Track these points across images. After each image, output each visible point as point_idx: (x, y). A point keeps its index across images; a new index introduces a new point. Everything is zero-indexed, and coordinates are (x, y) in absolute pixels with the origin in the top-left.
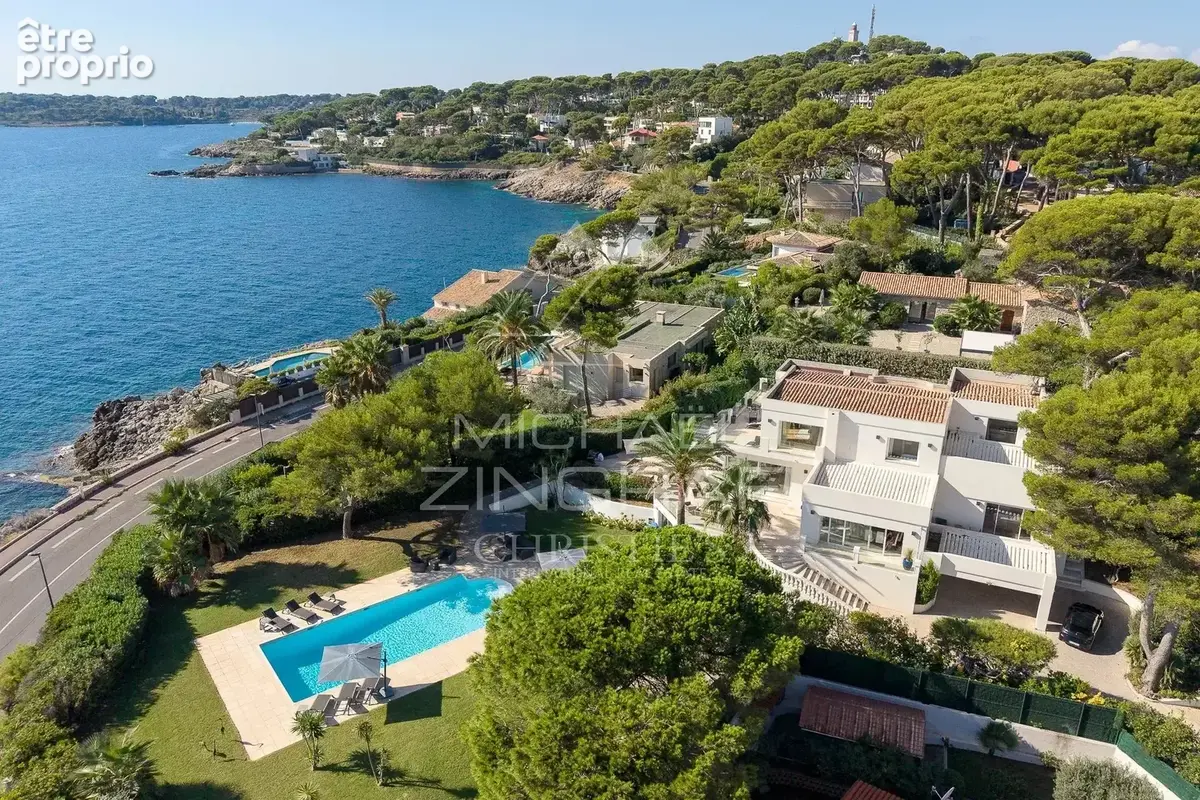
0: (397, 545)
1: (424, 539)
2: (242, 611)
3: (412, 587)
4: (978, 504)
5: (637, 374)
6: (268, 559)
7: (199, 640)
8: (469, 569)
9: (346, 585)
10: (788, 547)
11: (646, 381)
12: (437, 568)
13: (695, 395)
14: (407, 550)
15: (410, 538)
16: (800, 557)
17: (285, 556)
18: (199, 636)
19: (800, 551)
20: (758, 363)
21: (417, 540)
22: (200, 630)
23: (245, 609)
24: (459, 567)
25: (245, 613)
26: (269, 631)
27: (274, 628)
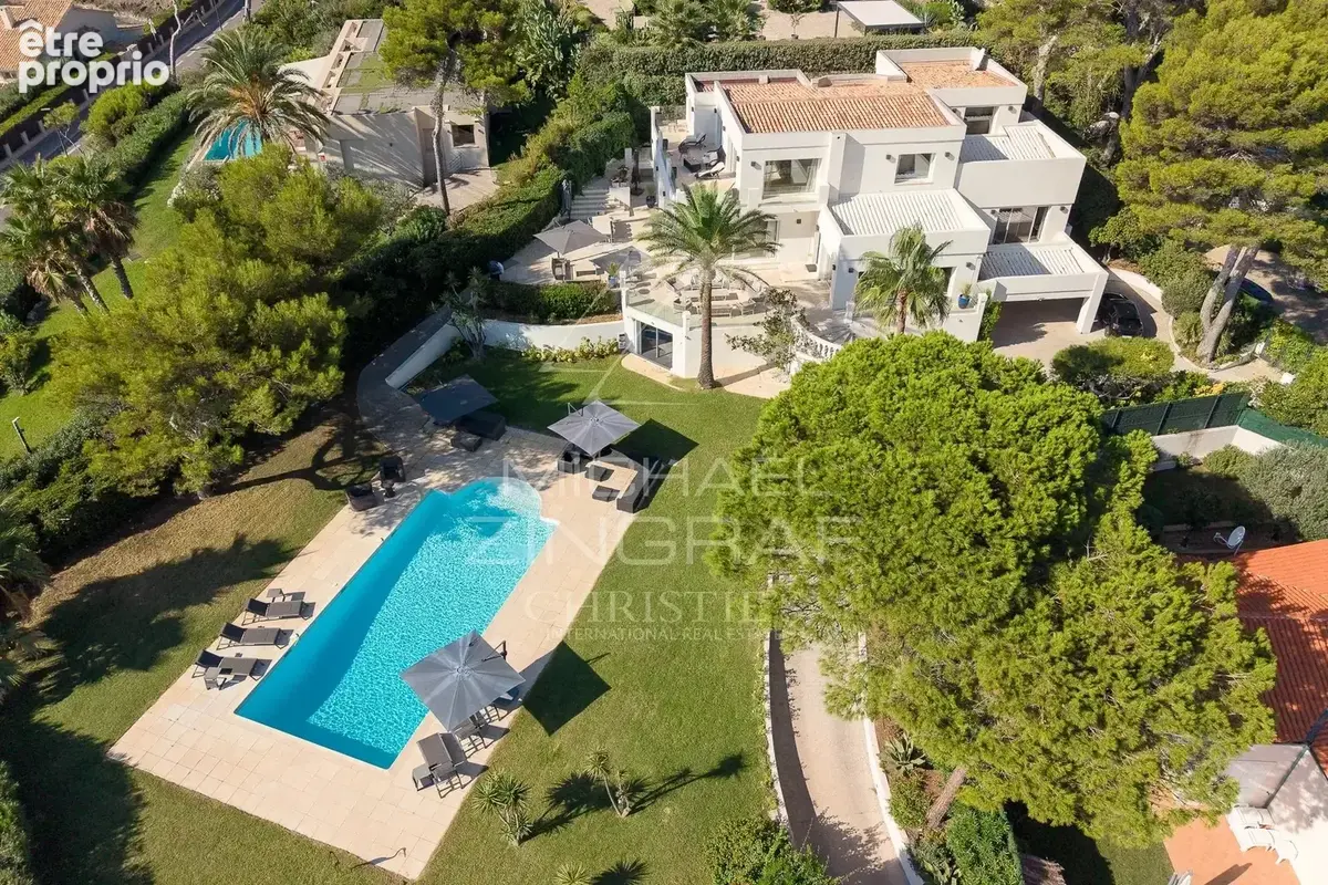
0: (297, 482)
1: (328, 457)
2: (142, 674)
3: (382, 533)
4: (993, 212)
5: (464, 133)
6: (95, 577)
7: (117, 750)
8: (435, 479)
9: (277, 568)
10: (829, 320)
11: (481, 140)
12: (391, 493)
13: (579, 149)
14: (320, 484)
15: (308, 464)
16: (846, 328)
17: (124, 560)
18: (110, 743)
19: (846, 321)
20: (630, 87)
21: (318, 460)
22: (101, 735)
23: (145, 667)
24: (420, 481)
25: (153, 675)
26: (224, 685)
27: (230, 678)
